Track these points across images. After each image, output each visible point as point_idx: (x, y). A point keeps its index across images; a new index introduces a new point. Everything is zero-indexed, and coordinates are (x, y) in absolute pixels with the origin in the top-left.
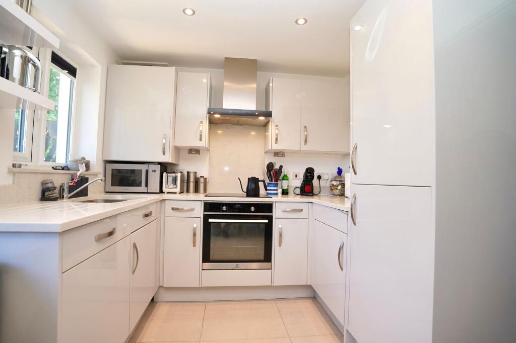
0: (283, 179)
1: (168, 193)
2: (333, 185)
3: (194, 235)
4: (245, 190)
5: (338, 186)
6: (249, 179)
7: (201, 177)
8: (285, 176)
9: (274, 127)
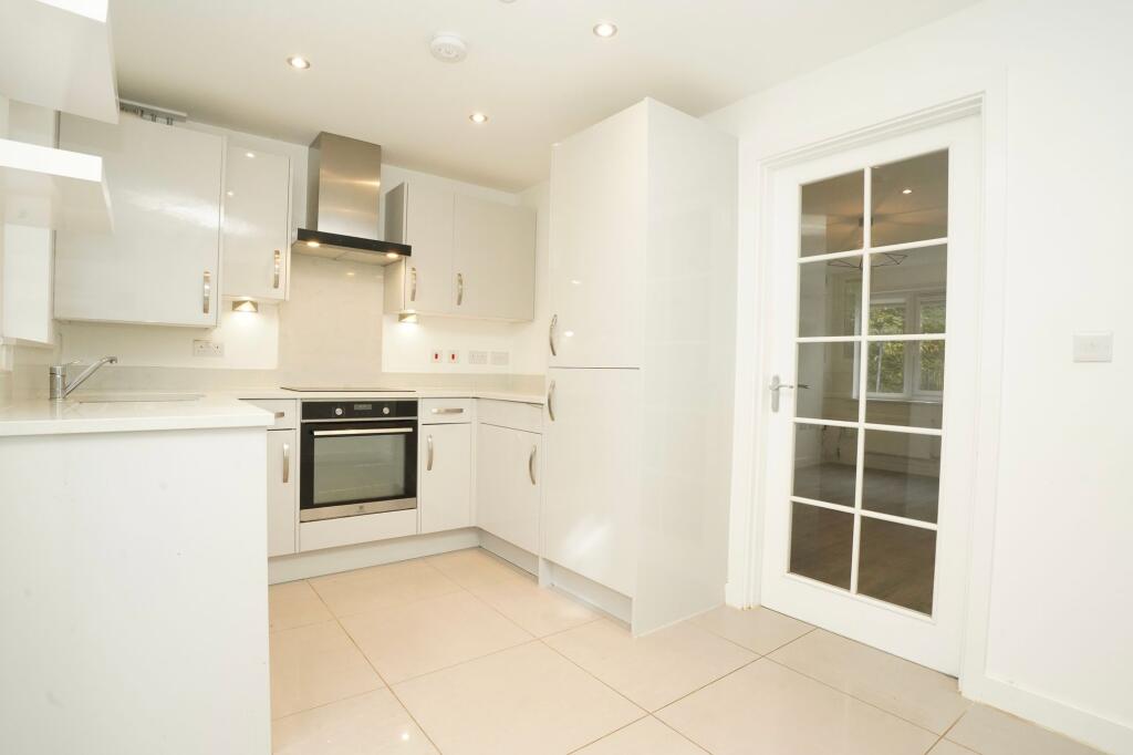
3: (286, 460)
9: (409, 271)
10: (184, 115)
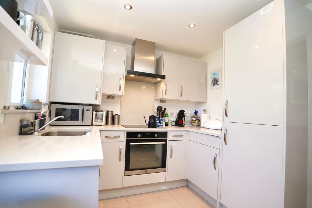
0: (165, 116)
1: (96, 125)
2: (193, 120)
3: (120, 153)
4: (148, 123)
5: (196, 121)
6: (150, 116)
7: (116, 114)
8: (167, 114)
9: (164, 85)
10: (94, 36)
